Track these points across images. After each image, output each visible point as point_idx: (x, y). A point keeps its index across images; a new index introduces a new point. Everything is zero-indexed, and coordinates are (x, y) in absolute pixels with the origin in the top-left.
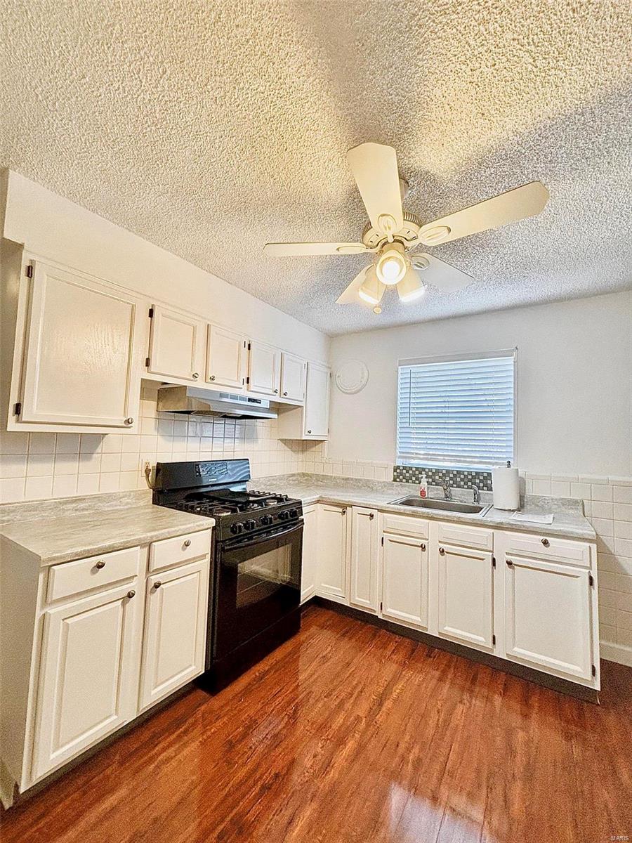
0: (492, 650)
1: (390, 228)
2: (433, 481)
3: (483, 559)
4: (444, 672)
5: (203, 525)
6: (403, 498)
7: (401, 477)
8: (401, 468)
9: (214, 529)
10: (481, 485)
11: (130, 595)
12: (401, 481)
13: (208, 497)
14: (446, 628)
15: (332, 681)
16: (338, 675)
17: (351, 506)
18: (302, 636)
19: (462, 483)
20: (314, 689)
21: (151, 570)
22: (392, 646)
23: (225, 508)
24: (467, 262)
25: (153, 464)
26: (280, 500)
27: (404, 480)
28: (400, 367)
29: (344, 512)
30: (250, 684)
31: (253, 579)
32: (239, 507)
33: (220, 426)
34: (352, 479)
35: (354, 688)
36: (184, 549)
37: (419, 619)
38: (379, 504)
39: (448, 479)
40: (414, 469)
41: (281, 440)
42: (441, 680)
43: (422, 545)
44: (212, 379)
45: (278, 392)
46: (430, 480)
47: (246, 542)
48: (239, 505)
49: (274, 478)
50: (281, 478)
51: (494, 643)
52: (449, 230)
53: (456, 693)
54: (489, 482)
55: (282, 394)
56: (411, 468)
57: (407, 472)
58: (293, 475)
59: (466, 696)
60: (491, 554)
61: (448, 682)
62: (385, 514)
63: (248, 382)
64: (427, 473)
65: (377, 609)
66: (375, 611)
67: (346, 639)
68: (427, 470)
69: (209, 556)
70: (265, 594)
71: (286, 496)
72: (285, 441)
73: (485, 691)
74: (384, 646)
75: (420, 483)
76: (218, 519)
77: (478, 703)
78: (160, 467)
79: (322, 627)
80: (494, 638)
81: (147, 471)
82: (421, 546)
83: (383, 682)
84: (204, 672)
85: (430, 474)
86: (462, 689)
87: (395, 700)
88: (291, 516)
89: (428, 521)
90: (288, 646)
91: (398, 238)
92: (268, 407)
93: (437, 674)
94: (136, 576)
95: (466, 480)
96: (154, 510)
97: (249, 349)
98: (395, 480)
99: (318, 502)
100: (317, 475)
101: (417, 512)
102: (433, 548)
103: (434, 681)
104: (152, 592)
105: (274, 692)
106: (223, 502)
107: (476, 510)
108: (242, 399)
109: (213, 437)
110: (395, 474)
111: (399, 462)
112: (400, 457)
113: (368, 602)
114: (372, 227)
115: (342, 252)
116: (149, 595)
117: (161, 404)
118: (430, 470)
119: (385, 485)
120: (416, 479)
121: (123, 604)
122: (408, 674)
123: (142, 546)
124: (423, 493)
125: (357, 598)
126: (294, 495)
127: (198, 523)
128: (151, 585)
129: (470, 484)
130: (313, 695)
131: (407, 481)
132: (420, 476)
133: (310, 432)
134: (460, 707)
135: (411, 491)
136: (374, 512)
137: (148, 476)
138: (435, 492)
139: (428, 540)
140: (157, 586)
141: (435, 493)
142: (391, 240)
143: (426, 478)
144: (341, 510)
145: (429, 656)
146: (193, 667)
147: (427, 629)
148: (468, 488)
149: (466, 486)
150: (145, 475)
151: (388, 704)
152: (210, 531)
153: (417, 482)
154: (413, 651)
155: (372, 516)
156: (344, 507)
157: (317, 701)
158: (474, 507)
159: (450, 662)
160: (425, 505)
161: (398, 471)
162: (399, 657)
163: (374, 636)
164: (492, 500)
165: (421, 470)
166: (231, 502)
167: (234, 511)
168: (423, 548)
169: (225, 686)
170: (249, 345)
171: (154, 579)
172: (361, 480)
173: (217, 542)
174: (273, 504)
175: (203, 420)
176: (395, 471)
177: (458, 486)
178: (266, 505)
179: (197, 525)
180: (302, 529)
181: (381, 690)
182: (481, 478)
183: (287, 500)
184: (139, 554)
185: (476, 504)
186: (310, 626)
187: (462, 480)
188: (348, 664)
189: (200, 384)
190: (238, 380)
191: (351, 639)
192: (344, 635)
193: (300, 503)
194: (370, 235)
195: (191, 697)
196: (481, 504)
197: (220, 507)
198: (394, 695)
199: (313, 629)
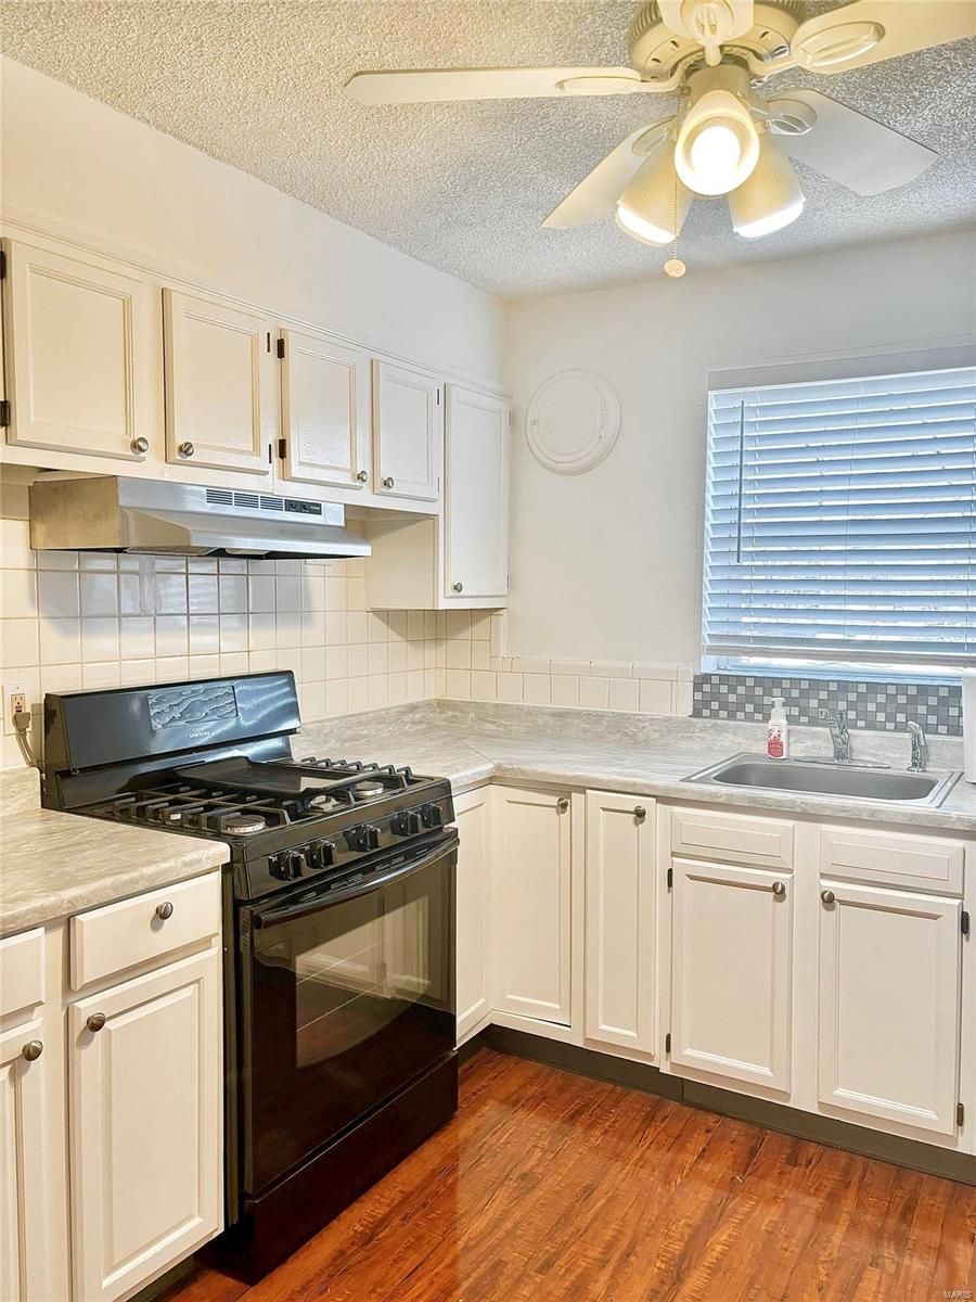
0: (954, 1139)
1: (713, 28)
2: (803, 712)
3: (935, 917)
4: (833, 1198)
5: (199, 861)
6: (720, 761)
7: (715, 705)
8: (715, 680)
9: (226, 869)
10: (932, 720)
11: (31, 1054)
12: (715, 715)
13: (194, 784)
14: (840, 1092)
15: (551, 1237)
16: (566, 1218)
17: (582, 790)
18: (464, 1128)
19: (881, 717)
20: (510, 1255)
21: (77, 984)
22: (697, 1142)
23: (245, 812)
24: (916, 94)
25: (33, 699)
26: (390, 780)
27: (723, 714)
28: (712, 394)
29: (564, 806)
30: (342, 1252)
31: (333, 993)
32: (286, 808)
33: (204, 583)
34: (578, 714)
35: (609, 1247)
36: (155, 926)
37: (767, 1071)
38: (655, 783)
39: (842, 706)
40: (750, 683)
41: (374, 611)
42: (825, 1217)
43: (775, 886)
44: (186, 450)
45: (368, 477)
46: (795, 711)
47: (311, 900)
48: (285, 803)
49: (360, 719)
50: (381, 718)
51: (960, 1121)
52: (880, 31)
53: (862, 1246)
54: (953, 712)
55: (379, 483)
56: (741, 680)
57: (732, 690)
58: (413, 708)
59: (888, 1251)
60: (957, 902)
61: (844, 1220)
62: (677, 809)
63: (282, 454)
64: (785, 693)
65: (657, 1049)
66: (650, 1056)
67: (578, 1130)
68: (786, 684)
69: (218, 942)
70: (366, 1029)
71: (408, 770)
72: (389, 617)
73: (934, 1237)
74: (678, 1142)
75: (767, 718)
76: (236, 843)
77: (916, 1265)
78: (55, 706)
79: (514, 1102)
80: (960, 1110)
81: (20, 719)
82: (774, 888)
83: (679, 1229)
84: (222, 1230)
85: (795, 693)
86: (878, 1235)
87: (714, 1270)
88: (426, 825)
89: (790, 823)
90: (429, 1155)
91: (735, 51)
92: (343, 524)
93: (814, 1203)
94: (40, 1003)
95: (891, 708)
96: (53, 825)
97: (281, 354)
98: (697, 713)
99: (491, 780)
100: (480, 705)
101: (763, 800)
102: (805, 894)
103: (809, 1220)
104: (84, 1041)
105: (408, 1266)
106: (240, 795)
107: (919, 788)
108: (271, 503)
109: (188, 615)
110: (699, 696)
111: (709, 665)
112: (712, 650)
113: (634, 1034)
114: (660, 20)
115: (570, 91)
116: (75, 1052)
117: (40, 529)
118: (795, 682)
119: (671, 726)
120: (756, 711)
121: (14, 1077)
122: (742, 1207)
123: (49, 925)
124: (775, 747)
125: (603, 1027)
126: (426, 765)
127: (187, 858)
128: (80, 1024)
129: (901, 718)
130: (508, 1270)
131: (732, 716)
132: (767, 700)
133: (458, 588)
134: (872, 1275)
135: (742, 740)
136: (647, 803)
137: (21, 733)
138: (809, 743)
139: (790, 871)
140: (96, 1025)
141: (809, 745)
142: (713, 58)
143: (784, 705)
144: (554, 800)
145: (793, 1161)
146: (198, 1220)
147: (787, 1095)
148: (896, 729)
149: (890, 726)
150: (13, 730)
151: (695, 1280)
152: (217, 876)
153: (759, 716)
154: (753, 1152)
155: (640, 814)
156: (563, 792)
157: (519, 1281)
158: (913, 779)
159: (846, 1171)
160: (781, 777)
161: (706, 688)
162: (718, 1168)
163: (650, 1119)
164: (961, 761)
165: (769, 683)
166: (261, 794)
167: (272, 820)
168: (779, 892)
169: (282, 1259)
170: (281, 344)
171: (87, 1007)
172: (601, 716)
173: (238, 904)
174: (375, 794)
175: (158, 568)
176: (697, 686)
177: (871, 726)
178: (357, 799)
179: (185, 864)
180: (452, 858)
181: (677, 1247)
182: (933, 701)
183: (411, 782)
184: (43, 946)
185: (917, 773)
186: (482, 1102)
187: (880, 708)
188: (588, 1191)
189: (150, 467)
190: (256, 450)
191: (591, 1126)
192: (572, 1119)
193: (445, 787)
194: (654, 45)
195: (195, 1290)
196: (932, 771)
197: (232, 810)
198: (710, 1259)
199: (490, 1110)
